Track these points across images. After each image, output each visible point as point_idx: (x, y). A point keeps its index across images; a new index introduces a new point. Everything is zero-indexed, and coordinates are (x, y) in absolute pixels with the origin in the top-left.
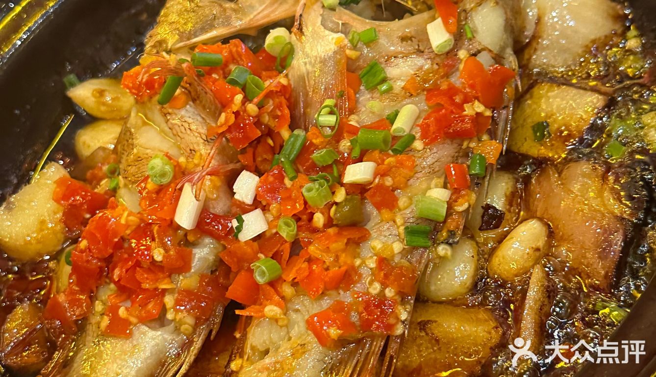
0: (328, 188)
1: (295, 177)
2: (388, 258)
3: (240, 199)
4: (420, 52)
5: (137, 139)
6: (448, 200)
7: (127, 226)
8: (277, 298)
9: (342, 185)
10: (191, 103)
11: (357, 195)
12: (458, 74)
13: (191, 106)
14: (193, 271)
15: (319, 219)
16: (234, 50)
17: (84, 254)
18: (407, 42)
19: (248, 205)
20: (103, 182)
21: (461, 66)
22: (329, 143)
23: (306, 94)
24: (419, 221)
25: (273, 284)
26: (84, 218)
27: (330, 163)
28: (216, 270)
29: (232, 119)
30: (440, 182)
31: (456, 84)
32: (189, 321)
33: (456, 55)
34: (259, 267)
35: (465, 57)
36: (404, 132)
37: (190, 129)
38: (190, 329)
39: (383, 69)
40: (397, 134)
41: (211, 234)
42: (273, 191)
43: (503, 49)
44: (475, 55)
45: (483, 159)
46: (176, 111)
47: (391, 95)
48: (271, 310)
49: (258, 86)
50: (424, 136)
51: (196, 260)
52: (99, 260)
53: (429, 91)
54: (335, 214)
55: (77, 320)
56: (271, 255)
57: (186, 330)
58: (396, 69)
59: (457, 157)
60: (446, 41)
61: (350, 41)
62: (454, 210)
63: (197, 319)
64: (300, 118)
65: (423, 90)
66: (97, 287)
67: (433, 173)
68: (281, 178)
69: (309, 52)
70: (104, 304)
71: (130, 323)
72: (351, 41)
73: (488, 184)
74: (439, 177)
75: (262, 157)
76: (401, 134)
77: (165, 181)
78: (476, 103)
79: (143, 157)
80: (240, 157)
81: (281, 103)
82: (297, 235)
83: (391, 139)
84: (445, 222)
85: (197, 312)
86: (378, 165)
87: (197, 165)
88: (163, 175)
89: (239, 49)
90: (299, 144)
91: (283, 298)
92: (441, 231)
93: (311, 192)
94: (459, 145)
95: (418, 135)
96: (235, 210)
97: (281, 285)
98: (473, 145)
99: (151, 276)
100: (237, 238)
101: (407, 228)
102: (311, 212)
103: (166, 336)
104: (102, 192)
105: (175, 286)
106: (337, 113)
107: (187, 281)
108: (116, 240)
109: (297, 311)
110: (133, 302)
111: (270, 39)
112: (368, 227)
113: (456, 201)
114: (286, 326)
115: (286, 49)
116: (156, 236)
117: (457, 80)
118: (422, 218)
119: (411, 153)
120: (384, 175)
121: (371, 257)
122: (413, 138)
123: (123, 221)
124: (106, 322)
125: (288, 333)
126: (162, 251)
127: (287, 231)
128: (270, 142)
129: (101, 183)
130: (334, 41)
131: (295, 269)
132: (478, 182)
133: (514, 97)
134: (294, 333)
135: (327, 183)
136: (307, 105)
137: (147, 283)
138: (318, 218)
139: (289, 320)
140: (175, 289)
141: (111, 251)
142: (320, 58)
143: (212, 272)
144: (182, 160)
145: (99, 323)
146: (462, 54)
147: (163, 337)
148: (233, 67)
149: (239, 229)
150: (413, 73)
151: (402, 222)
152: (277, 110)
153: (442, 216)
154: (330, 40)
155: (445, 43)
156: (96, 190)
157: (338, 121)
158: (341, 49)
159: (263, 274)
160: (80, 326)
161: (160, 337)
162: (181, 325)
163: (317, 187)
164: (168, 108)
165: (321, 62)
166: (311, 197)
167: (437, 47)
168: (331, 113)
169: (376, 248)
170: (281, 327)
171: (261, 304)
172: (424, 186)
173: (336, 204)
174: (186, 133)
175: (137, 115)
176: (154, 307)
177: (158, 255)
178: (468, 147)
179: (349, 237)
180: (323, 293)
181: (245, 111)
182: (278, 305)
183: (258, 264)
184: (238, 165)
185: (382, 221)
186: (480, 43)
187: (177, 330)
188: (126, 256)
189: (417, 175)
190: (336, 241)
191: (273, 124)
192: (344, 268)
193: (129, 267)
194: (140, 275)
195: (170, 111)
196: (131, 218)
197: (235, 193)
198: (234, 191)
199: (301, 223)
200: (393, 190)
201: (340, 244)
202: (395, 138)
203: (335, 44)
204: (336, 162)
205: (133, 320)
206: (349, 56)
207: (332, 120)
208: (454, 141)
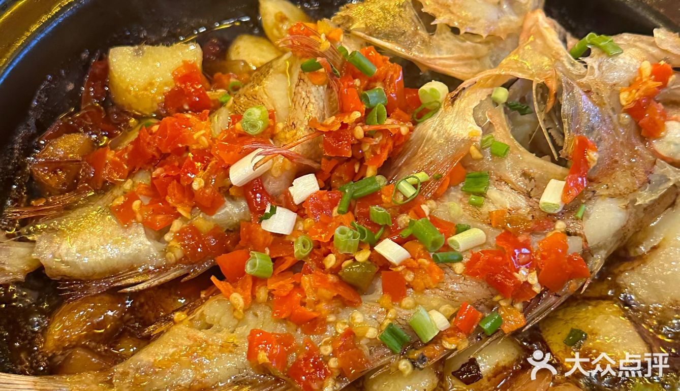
0: (358, 243)
1: (343, 213)
2: (356, 334)
3: (292, 194)
4: (528, 195)
5: (267, 80)
6: (442, 330)
7: (197, 142)
8: (249, 293)
9: (372, 249)
10: (326, 86)
11: (376, 267)
12: (543, 237)
13: (323, 89)
14: (214, 217)
15: (331, 261)
16: (391, 73)
17: (150, 136)
18: (526, 179)
19: (293, 203)
20: (221, 91)
21: (550, 234)
22: (394, 207)
23: (415, 154)
24: (407, 327)
25: (257, 280)
26: (182, 107)
27: (380, 224)
28: (231, 231)
29: (337, 128)
30: (450, 311)
31: (534, 244)
32: (177, 252)
33: (555, 221)
34: (256, 258)
35: (559, 229)
36: (458, 248)
37: (306, 107)
38: (173, 260)
39: (489, 184)
40: (451, 245)
41: (249, 202)
42: (319, 208)
43: (598, 248)
44: (569, 234)
45: (500, 321)
46: (310, 84)
47: (476, 210)
48: (237, 298)
49: (379, 118)
50: (469, 266)
51: (223, 211)
52: (158, 150)
53: (508, 232)
54: (346, 267)
55: (107, 182)
56: (274, 257)
57: (170, 258)
58: (498, 194)
59: (482, 302)
60: (554, 204)
61: (481, 140)
62: (441, 341)
63: (185, 256)
64: (394, 168)
65: (504, 228)
66: (140, 169)
67: (450, 299)
68: (334, 203)
69: (446, 122)
70: (133, 186)
71: (135, 218)
72: (482, 142)
73: (488, 345)
74: (453, 306)
75: (340, 174)
76: (455, 248)
77: (251, 131)
78: (534, 274)
79: (258, 98)
80: (323, 160)
81: (387, 144)
82: (305, 258)
83: (442, 245)
84: (426, 345)
85: (189, 251)
86: (411, 258)
87: (286, 139)
88: (254, 126)
89: (395, 76)
90: (370, 188)
91: (254, 297)
92: (416, 349)
93: (341, 235)
94: (492, 295)
95: (465, 260)
96: (282, 198)
97: (262, 286)
98: (503, 303)
99: (178, 196)
100: (260, 222)
101: (391, 324)
102: (330, 250)
103: (152, 249)
104: (211, 98)
105: (189, 217)
106: (419, 190)
107: (202, 222)
108: (180, 145)
109: (256, 315)
110: (151, 204)
111: (427, 87)
112: (363, 298)
113: (448, 336)
114: (239, 320)
115: (432, 105)
116: (208, 168)
117: (536, 242)
118: (410, 327)
119: (448, 270)
120: (409, 268)
121: (345, 323)
122: (460, 260)
123: (195, 137)
124: (120, 201)
125: (237, 326)
126: (203, 184)
127: (300, 250)
128: (357, 168)
129: (217, 91)
130: (470, 131)
131: (281, 282)
132: (481, 336)
133: (572, 294)
134: (239, 331)
135: (360, 238)
136: (407, 164)
137: (171, 198)
138: (331, 258)
139: (244, 318)
140: (189, 220)
141: (169, 151)
142: (449, 135)
143: (228, 231)
144: (280, 126)
145: (116, 197)
146: (560, 225)
147: (149, 249)
148: (379, 86)
149: (267, 217)
150: (509, 207)
151: (393, 317)
152: (379, 149)
153: (427, 340)
154: (469, 127)
155: (553, 206)
156: (208, 93)
157: (415, 196)
158: (470, 141)
159: (254, 266)
160: (104, 188)
161: (147, 247)
162: (170, 251)
163: (350, 235)
164: (305, 77)
165: (446, 138)
166: (338, 239)
167: (544, 203)
168: (415, 186)
169: (354, 319)
170: (235, 317)
171: (235, 287)
172: (435, 303)
173: (355, 260)
174: (301, 108)
175: (285, 61)
176: (161, 220)
177: (197, 184)
178: (498, 302)
179: (340, 294)
180: (285, 319)
181: (353, 129)
182: (245, 299)
183: (256, 255)
184: (316, 166)
185: (378, 302)
186: (582, 228)
187: (164, 253)
188: (177, 164)
189: (437, 290)
190: (327, 289)
191: (368, 156)
192: (315, 315)
193: (170, 174)
194: (172, 187)
195: (306, 80)
196: (203, 138)
197: (292, 185)
198: (293, 183)
199: (316, 251)
200: (409, 286)
201: (329, 293)
202: (447, 247)
203: (469, 134)
204: (386, 227)
205: (139, 217)
206: (471, 152)
207: (410, 191)
208: (490, 288)
